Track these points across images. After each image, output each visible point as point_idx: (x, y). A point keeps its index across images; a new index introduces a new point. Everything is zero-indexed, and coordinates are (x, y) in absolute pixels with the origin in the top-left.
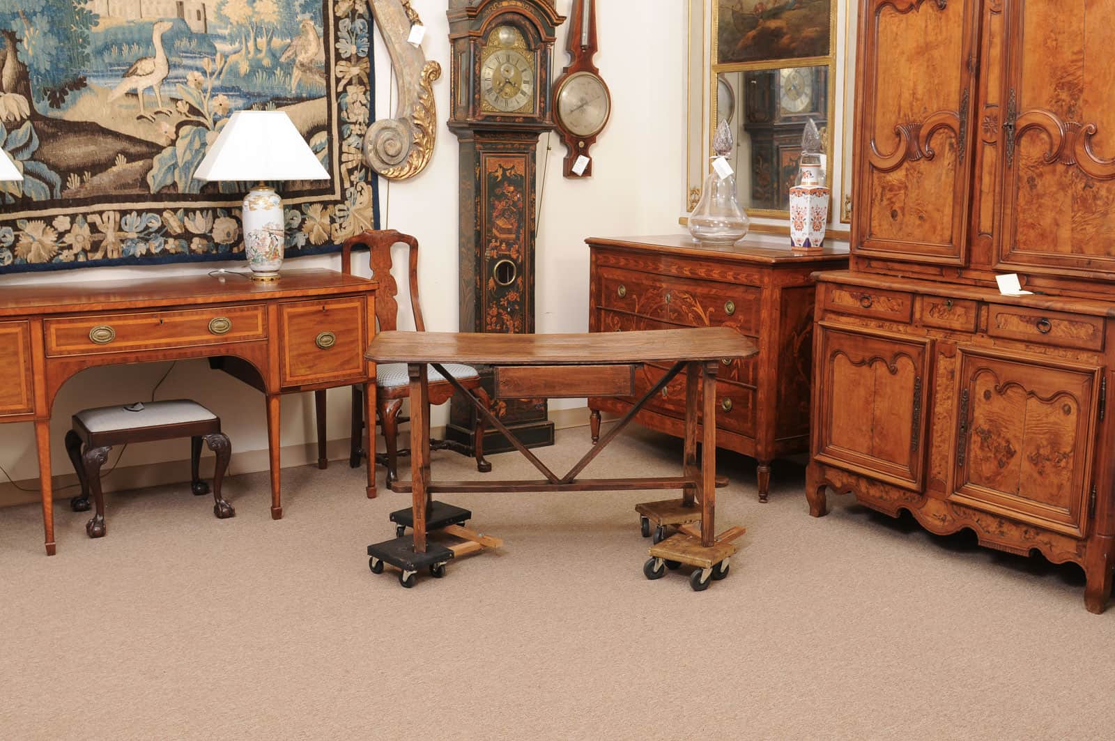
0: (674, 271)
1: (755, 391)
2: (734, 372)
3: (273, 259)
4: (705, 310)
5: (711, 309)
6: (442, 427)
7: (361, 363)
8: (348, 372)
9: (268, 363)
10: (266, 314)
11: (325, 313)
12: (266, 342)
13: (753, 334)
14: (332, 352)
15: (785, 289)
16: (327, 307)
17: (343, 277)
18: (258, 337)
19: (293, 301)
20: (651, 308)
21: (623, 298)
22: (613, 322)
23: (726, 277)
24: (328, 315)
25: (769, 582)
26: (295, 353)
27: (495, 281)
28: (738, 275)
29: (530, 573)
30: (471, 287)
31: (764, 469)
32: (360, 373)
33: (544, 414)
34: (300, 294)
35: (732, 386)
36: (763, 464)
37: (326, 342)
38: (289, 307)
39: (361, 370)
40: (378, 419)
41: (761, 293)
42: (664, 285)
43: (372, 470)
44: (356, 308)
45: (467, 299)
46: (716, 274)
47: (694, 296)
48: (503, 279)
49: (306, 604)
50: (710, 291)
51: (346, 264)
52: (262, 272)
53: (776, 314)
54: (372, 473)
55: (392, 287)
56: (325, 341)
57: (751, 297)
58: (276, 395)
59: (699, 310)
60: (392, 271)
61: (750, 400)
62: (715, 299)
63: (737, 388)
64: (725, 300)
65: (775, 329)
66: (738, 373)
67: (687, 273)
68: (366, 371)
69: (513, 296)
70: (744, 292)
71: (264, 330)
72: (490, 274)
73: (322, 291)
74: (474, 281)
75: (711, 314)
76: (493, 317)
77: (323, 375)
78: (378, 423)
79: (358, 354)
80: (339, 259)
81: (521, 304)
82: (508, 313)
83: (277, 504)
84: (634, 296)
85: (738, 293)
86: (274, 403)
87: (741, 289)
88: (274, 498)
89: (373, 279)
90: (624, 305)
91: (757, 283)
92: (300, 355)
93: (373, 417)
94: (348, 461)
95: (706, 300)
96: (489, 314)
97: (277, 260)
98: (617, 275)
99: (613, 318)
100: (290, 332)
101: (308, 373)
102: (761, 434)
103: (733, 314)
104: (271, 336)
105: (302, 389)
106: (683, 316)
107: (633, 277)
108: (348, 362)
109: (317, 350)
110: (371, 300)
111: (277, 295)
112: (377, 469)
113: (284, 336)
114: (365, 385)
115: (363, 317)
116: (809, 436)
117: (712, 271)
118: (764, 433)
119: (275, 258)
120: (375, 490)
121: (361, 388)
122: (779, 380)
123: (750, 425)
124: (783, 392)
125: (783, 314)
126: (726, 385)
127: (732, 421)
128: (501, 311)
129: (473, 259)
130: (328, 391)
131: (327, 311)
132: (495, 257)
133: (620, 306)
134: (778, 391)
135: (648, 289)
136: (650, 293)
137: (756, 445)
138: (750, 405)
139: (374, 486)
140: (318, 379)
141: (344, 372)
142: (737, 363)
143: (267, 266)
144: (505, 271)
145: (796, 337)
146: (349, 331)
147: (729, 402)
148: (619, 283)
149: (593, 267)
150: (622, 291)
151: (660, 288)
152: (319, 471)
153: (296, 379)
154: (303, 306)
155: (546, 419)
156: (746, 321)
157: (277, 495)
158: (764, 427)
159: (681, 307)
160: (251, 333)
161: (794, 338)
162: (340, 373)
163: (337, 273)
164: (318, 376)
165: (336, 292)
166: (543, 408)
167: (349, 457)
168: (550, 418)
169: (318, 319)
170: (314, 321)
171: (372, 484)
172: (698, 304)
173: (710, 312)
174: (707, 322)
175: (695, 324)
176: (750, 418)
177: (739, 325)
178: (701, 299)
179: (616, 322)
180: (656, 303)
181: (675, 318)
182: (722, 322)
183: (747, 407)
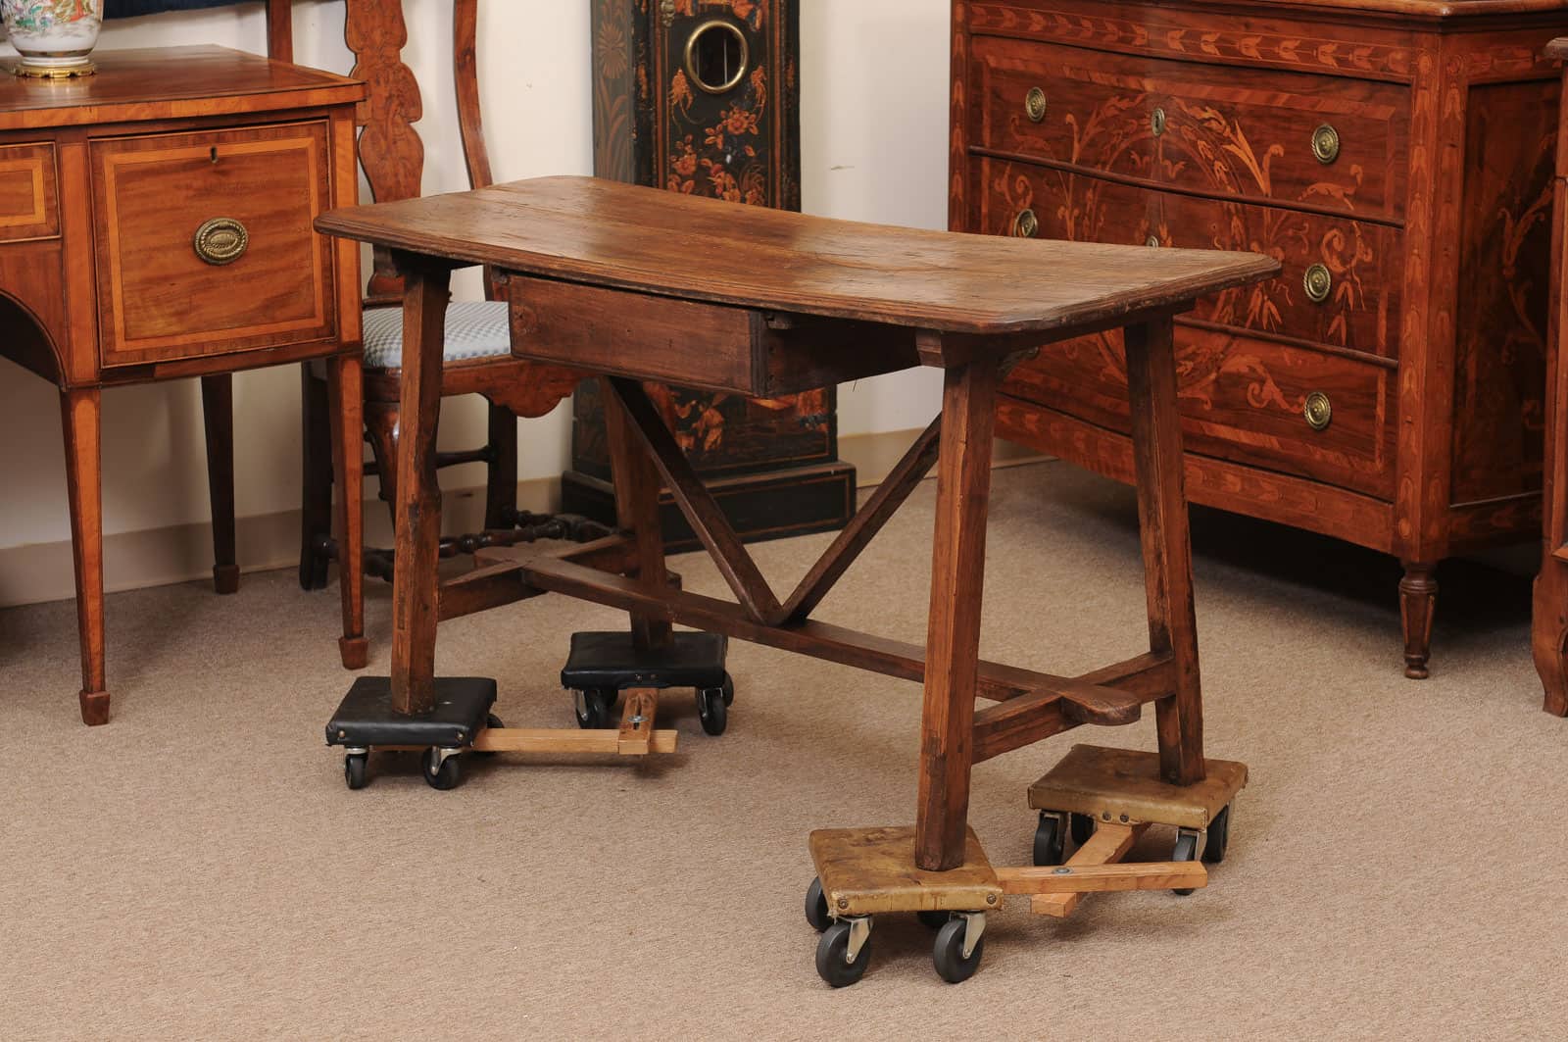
0: (1175, 44)
1: (1394, 372)
2: (1338, 323)
3: (73, 19)
4: (1259, 153)
5: (1277, 149)
6: (552, 482)
7: (319, 306)
8: (286, 326)
9: (65, 302)
10: (55, 169)
11: (216, 165)
12: (57, 247)
13: (1389, 215)
14: (237, 272)
15: (1478, 90)
16: (223, 151)
17: (270, 66)
18: (34, 230)
19: (130, 132)
20: (1114, 148)
21: (1040, 121)
22: (1011, 188)
23: (1315, 59)
24: (224, 173)
25: (1414, 887)
26: (136, 275)
27: (689, 81)
28: (1352, 49)
29: (768, 860)
30: (625, 99)
31: (1418, 584)
32: (317, 332)
33: (826, 442)
34: (145, 112)
35: (1331, 360)
36: (1414, 574)
37: (221, 244)
38: (118, 151)
39: (319, 322)
40: (370, 457)
41: (1410, 101)
42: (1149, 85)
43: (356, 591)
44: (303, 152)
45: (613, 131)
46: (1288, 52)
47: (1228, 113)
48: (713, 74)
49: (165, 940)
50: (1275, 97)
51: (280, 36)
52: (44, 54)
53: (1453, 160)
54: (356, 601)
55: (407, 97)
56: (219, 242)
57: (1383, 113)
58: (88, 389)
59: (1244, 151)
60: (406, 56)
61: (1382, 397)
62: (1288, 119)
63: (1346, 365)
64: (1313, 123)
65: (1449, 201)
66: (1348, 325)
67: (1210, 50)
68: (332, 325)
69: (738, 120)
70: (1365, 100)
71: (48, 209)
72: (676, 62)
73: (208, 107)
74: (632, 80)
75: (1277, 164)
76: (684, 178)
77: (216, 336)
78: (368, 469)
79: (310, 278)
80: (259, 21)
81: (763, 141)
82: (726, 168)
83: (96, 683)
84: (1070, 118)
85: (1347, 102)
86: (85, 413)
87: (1357, 91)
88: (87, 668)
89: (354, 73)
90: (1041, 143)
91: (1401, 73)
92: (149, 281)
93: (355, 451)
94: (296, 574)
95: (1261, 125)
96: (674, 171)
97: (84, 22)
98: (1025, 58)
99: (1012, 178)
100: (122, 220)
101: (175, 329)
102: (1410, 490)
103: (1334, 162)
104: (68, 232)
105: (159, 371)
106: (1199, 169)
107: (1067, 65)
108: (280, 301)
109: (198, 266)
110: (343, 130)
111: (85, 117)
112: (367, 591)
113: (105, 228)
114: (334, 362)
115: (323, 179)
116: (1540, 496)
117: (1277, 42)
118: (1418, 488)
119: (80, 16)
120: (363, 647)
121: (321, 372)
122: (1459, 339)
123: (1379, 465)
124: (1472, 375)
125: (1473, 159)
126: (1320, 357)
127: (1332, 456)
128: (707, 162)
129: (628, 19)
130: (238, 379)
131: (223, 160)
132: (689, 13)
133: (1029, 147)
134: (1459, 374)
135: (1106, 99)
136: (1114, 105)
137: (1397, 519)
138: (1380, 411)
139: (361, 635)
140: (201, 346)
141: (274, 328)
142: (1345, 296)
143: (57, 38)
144: (716, 52)
145: (1509, 223)
146: (285, 217)
147: (1323, 406)
148: (1030, 82)
149: (959, 36)
150: (1036, 103)
151: (1140, 92)
152: (217, 598)
153: (141, 345)
154: (159, 147)
155: (833, 457)
156: (1372, 181)
157: (97, 662)
158: (1418, 473)
159: (1194, 145)
160: (17, 221)
161: (1503, 220)
162: (263, 329)
163: (257, 59)
164: (204, 337)
165: (245, 106)
166: (824, 427)
167: (296, 560)
168: (845, 456)
169: (198, 183)
170: (188, 187)
171: (357, 630)
172: (1240, 136)
173: (1273, 155)
174: (1264, 184)
175: (1231, 191)
176: (1379, 446)
177: (1351, 191)
178: (1248, 122)
179: (1020, 190)
180: (1126, 135)
181: (1179, 175)
182: (1304, 183)
183: (1374, 417)
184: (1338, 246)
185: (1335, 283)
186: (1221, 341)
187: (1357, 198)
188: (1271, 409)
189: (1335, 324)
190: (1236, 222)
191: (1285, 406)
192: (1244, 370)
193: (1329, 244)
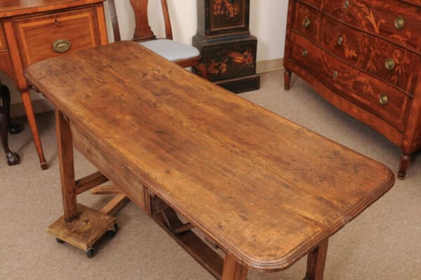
1: (410, 99)
4: (377, 21)
5: (383, 21)
11: (58, 25)
13: (418, 51)
16: (59, 20)
20: (333, 9)
22: (304, 12)
24: (61, 26)
31: (406, 158)
33: (253, 69)
34: (30, 11)
35: (390, 87)
47: (369, 6)
50: (384, 5)
56: (60, 47)
59: (372, 19)
61: (405, 104)
62: (388, 13)
63: (395, 90)
64: (396, 16)
66: (398, 80)
70: (415, 12)
75: (382, 25)
85: (409, 12)
87: (413, 9)
90: (313, 1)
95: (379, 12)
99: (304, 9)
100: (28, 43)
102: (409, 133)
103: (401, 30)
106: (357, 21)
110: (100, 10)
113: (22, 46)
118: (412, 133)
123: (401, 122)
127: (386, 114)
131: (59, 22)
133: (309, 2)
137: (403, 139)
138: (404, 107)
142: (398, 71)
147: (385, 98)
154: (36, 21)
155: (254, 73)
156: (414, 39)
159: (357, 14)
166: (253, 66)
168: (258, 71)
169: (52, 30)
170: (49, 32)
172: (372, 14)
173: (381, 23)
174: (377, 30)
175: (366, 30)
176: (401, 116)
177: (406, 40)
178: (375, 11)
179: (306, 13)
180: (336, 6)
181: (351, 21)
182: (390, 33)
183: (401, 108)
184: (398, 55)
185: (396, 66)
186: (357, 72)
187: (408, 42)
188: (369, 94)
189: (394, 77)
190: (366, 40)
191: (374, 95)
192: (363, 81)
193: (396, 54)
